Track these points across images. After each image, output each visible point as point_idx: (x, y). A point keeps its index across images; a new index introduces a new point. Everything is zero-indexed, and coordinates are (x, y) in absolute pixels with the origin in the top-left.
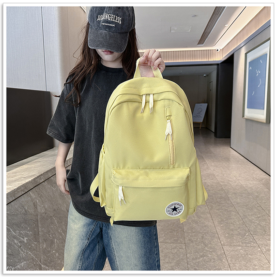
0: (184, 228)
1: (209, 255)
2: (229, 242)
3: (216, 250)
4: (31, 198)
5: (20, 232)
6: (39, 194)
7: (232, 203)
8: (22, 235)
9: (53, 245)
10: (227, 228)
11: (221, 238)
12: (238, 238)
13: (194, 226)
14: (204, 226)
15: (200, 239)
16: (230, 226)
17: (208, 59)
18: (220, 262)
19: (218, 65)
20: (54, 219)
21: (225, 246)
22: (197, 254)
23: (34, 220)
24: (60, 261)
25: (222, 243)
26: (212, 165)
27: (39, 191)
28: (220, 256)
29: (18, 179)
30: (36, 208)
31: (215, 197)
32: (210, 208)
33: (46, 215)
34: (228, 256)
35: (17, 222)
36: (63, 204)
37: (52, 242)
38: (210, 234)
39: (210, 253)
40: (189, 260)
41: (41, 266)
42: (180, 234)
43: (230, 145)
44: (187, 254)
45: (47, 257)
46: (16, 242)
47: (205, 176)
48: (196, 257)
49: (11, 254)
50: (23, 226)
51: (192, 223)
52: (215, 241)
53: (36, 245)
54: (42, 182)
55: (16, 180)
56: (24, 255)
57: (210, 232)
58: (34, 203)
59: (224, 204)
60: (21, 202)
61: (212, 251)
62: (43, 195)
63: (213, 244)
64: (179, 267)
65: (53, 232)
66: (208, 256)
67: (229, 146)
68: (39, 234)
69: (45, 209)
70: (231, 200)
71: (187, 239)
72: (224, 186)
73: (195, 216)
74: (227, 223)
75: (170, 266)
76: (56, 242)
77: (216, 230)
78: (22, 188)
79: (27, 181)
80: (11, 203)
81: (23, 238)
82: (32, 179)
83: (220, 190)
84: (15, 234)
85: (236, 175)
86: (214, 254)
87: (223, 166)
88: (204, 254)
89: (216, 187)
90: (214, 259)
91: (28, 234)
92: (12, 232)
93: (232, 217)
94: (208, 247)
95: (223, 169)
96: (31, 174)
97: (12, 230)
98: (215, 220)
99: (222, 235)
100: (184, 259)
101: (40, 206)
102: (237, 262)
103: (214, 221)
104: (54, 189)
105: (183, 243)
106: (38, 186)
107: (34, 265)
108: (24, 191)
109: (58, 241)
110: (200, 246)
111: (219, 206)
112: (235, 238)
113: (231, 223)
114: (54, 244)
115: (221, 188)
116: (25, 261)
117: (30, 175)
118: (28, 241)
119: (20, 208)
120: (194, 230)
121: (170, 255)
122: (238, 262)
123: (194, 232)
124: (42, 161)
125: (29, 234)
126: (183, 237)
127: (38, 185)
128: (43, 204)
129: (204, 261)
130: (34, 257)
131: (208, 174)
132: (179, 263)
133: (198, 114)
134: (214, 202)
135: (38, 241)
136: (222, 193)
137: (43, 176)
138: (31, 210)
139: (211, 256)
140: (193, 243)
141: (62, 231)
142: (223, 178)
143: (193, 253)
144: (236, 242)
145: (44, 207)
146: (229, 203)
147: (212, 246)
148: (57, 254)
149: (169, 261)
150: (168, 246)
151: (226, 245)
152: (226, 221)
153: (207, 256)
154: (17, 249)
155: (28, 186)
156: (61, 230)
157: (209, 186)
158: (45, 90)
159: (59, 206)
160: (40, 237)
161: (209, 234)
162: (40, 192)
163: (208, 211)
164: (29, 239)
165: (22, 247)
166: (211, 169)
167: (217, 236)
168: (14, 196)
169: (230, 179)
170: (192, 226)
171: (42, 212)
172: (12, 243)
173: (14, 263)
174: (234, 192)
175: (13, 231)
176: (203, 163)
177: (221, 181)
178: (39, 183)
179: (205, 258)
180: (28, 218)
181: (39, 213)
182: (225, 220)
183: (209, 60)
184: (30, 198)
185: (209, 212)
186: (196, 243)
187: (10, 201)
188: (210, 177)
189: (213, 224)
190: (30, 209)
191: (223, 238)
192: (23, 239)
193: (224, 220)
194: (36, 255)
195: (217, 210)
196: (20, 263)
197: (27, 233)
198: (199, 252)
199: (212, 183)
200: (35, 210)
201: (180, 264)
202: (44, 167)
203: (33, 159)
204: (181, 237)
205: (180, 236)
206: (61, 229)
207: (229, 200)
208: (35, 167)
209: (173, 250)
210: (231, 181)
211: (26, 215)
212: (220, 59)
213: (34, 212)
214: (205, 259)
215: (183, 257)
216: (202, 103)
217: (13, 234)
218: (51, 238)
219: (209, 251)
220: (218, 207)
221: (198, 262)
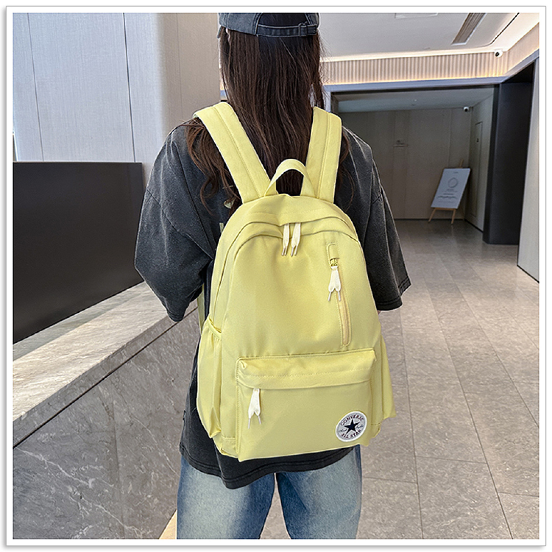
0: (415, 447)
1: (469, 513)
2: (513, 485)
3: (485, 501)
4: (100, 397)
5: (79, 469)
6: (117, 387)
7: (519, 394)
8: (82, 475)
9: (148, 485)
10: (509, 453)
11: (494, 476)
12: (532, 477)
13: (437, 444)
14: (459, 446)
15: (450, 475)
16: (515, 448)
17: (476, 75)
18: (492, 530)
19: (496, 86)
20: (149, 433)
21: (504, 494)
22: (442, 508)
23: (107, 442)
24: (161, 513)
25: (498, 486)
26: (476, 306)
27: (118, 382)
28: (494, 516)
29: (75, 359)
30: (110, 417)
31: (483, 381)
32: (471, 404)
33: (132, 426)
34: (512, 517)
35: (71, 451)
36: (168, 399)
37: (146, 479)
38: (470, 465)
39: (472, 508)
40: (426, 521)
41: (123, 528)
42: (406, 461)
43: (517, 262)
44: (422, 506)
45: (135, 508)
46: (71, 490)
47: (462, 332)
48: (441, 515)
49: (60, 516)
50: (86, 458)
51: (431, 437)
52: (481, 482)
53: (113, 490)
54: (124, 361)
55: (69, 362)
56: (88, 513)
57: (472, 461)
58: (107, 409)
59: (502, 397)
60: (79, 409)
61: (476, 503)
62: (126, 388)
63: (478, 487)
64: (403, 535)
65: (146, 459)
66: (467, 515)
67: (516, 264)
68: (118, 467)
69: (130, 417)
70: (518, 388)
71: (421, 472)
72: (502, 356)
73: (439, 422)
74: (510, 441)
75: (384, 533)
76: (154, 478)
77: (484, 455)
78: (82, 380)
79: (91, 365)
80: (59, 414)
81: (86, 480)
82: (103, 358)
83: (494, 364)
84: (67, 475)
85: (530, 330)
86: (479, 511)
87: (501, 308)
88: (459, 510)
89: (486, 358)
90: (480, 524)
91: (96, 470)
92: (62, 473)
93: (519, 428)
94: (466, 494)
95: (502, 316)
96: (101, 346)
97: (61, 469)
98: (483, 432)
99: (497, 468)
100: (415, 518)
101: (120, 412)
102: (531, 533)
103: (480, 435)
104: (150, 373)
105: (413, 481)
107: (110, 528)
108: (85, 387)
109: (157, 475)
110: (450, 490)
111: (493, 400)
112: (526, 477)
113: (517, 441)
114: (150, 482)
115: (497, 361)
116: (90, 525)
117: (100, 348)
118: (96, 484)
119: (78, 423)
120: (437, 453)
121: (386, 506)
122: (533, 533)
123: (437, 459)
124: (125, 311)
125: (98, 469)
126: (412, 468)
127: (115, 371)
128: (126, 406)
129: (459, 527)
130: (109, 513)
131: (468, 326)
132: (405, 525)
133: (448, 190)
134: (481, 391)
135: (117, 482)
136: (498, 372)
137: (126, 350)
138: (102, 423)
139: (474, 516)
140: (434, 483)
141: (165, 455)
142: (501, 337)
143: (434, 506)
144: (528, 486)
145: (128, 411)
146: (514, 394)
147: (476, 492)
148: (156, 499)
149: (383, 521)
150: (381, 488)
151: (505, 491)
152: (505, 437)
153: (464, 514)
154: (74, 504)
155: (93, 376)
156: (163, 453)
157: (470, 353)
158: (133, 161)
159: (159, 405)
160: (120, 474)
161: (469, 463)
162: (120, 383)
163: (467, 411)
164: (98, 480)
165: (83, 498)
166: (476, 316)
167: (488, 469)
168: (65, 400)
169: (516, 340)
170: (432, 443)
171: (124, 423)
172: (63, 493)
173: (67, 533)
174: (524, 369)
175: (63, 469)
176: (459, 301)
177: (497, 344)
178: (117, 366)
179: (460, 518)
180: (94, 440)
181: (118, 425)
182: (503, 433)
183: (478, 77)
184: (98, 398)
185: (471, 414)
186: (441, 482)
187: (57, 410)
188: (474, 333)
189: (477, 442)
190: (99, 421)
191: (501, 474)
192: (85, 482)
193: (501, 434)
194: (114, 509)
195: (487, 408)
196: (81, 530)
197: (94, 470)
198: (447, 504)
199: (476, 348)
200: (108, 421)
201: (406, 530)
202: (129, 329)
203: (109, 306)
204: (408, 468)
205: (406, 465)
206: (163, 450)
207: (513, 387)
208: (111, 328)
209: (391, 495)
210: (518, 344)
211: (91, 433)
212: (501, 73)
213: (107, 425)
214: (460, 521)
215: (414, 514)
216: (458, 167)
217: (65, 475)
218: (143, 471)
219: (469, 503)
220: (489, 403)
221: (444, 528)
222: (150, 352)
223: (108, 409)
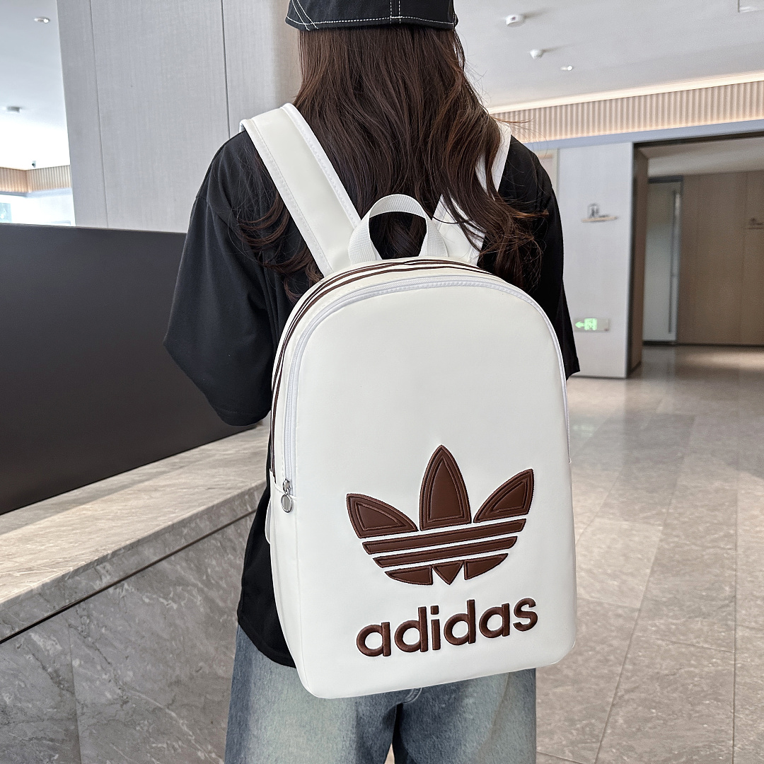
6: (85, 634)
27: (88, 625)
33: (126, 706)
62: (110, 635)
69: (121, 688)
82: (49, 579)
96: (66, 553)
101: (93, 681)
106: (82, 603)
127: (78, 603)
128: (110, 669)
137: (112, 564)
138: (38, 703)
145: (115, 679)
159: (202, 664)
162: (93, 626)
171: (103, 700)
178: (84, 596)
180: (15, 738)
181: (84, 706)
190: (30, 701)
200: (58, 698)
222: (178, 567)
223: (58, 676)
